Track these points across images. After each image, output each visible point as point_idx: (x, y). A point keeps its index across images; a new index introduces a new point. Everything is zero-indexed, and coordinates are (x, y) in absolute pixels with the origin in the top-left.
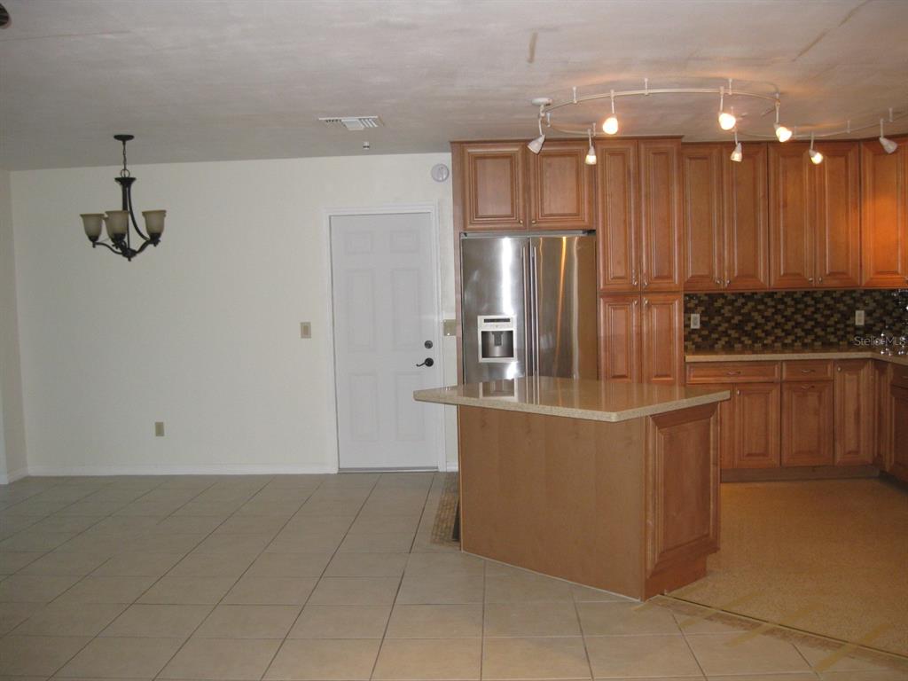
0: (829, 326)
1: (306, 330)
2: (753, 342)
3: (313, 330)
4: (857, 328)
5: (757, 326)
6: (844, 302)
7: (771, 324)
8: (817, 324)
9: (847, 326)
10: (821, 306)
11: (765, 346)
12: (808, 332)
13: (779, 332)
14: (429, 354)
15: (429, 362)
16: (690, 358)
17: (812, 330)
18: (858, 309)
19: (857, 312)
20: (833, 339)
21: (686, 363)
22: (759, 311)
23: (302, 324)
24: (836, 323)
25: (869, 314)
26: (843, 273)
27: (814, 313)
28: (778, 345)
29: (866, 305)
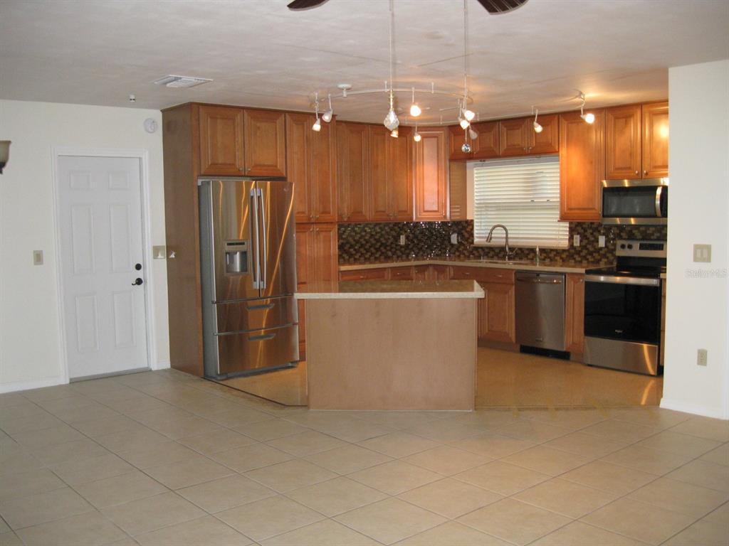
0: (388, 246)
1: (38, 258)
2: (350, 257)
3: (45, 257)
4: (401, 247)
5: (352, 246)
6: (395, 230)
7: (359, 245)
8: (382, 244)
9: (396, 245)
10: (383, 232)
11: (355, 259)
12: (377, 250)
13: (362, 250)
14: (140, 274)
15: (139, 282)
16: (343, 268)
17: (379, 248)
18: (402, 234)
19: (401, 236)
20: (390, 254)
21: (339, 271)
22: (351, 236)
23: (34, 252)
24: (392, 243)
25: (407, 238)
26: (406, 211)
27: (380, 237)
28: (362, 258)
29: (406, 232)
